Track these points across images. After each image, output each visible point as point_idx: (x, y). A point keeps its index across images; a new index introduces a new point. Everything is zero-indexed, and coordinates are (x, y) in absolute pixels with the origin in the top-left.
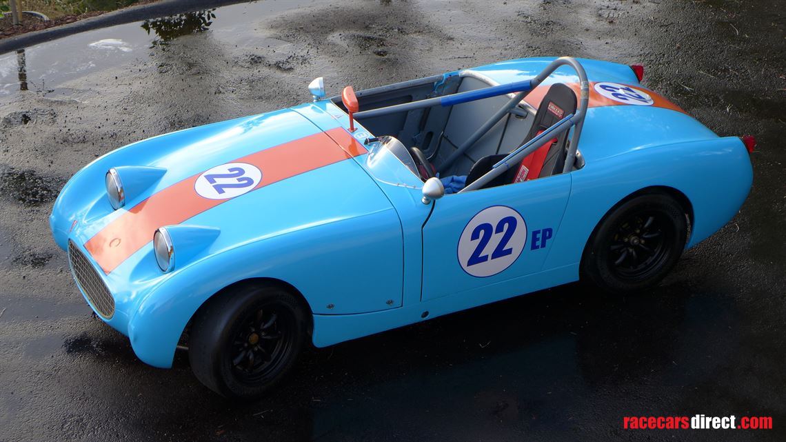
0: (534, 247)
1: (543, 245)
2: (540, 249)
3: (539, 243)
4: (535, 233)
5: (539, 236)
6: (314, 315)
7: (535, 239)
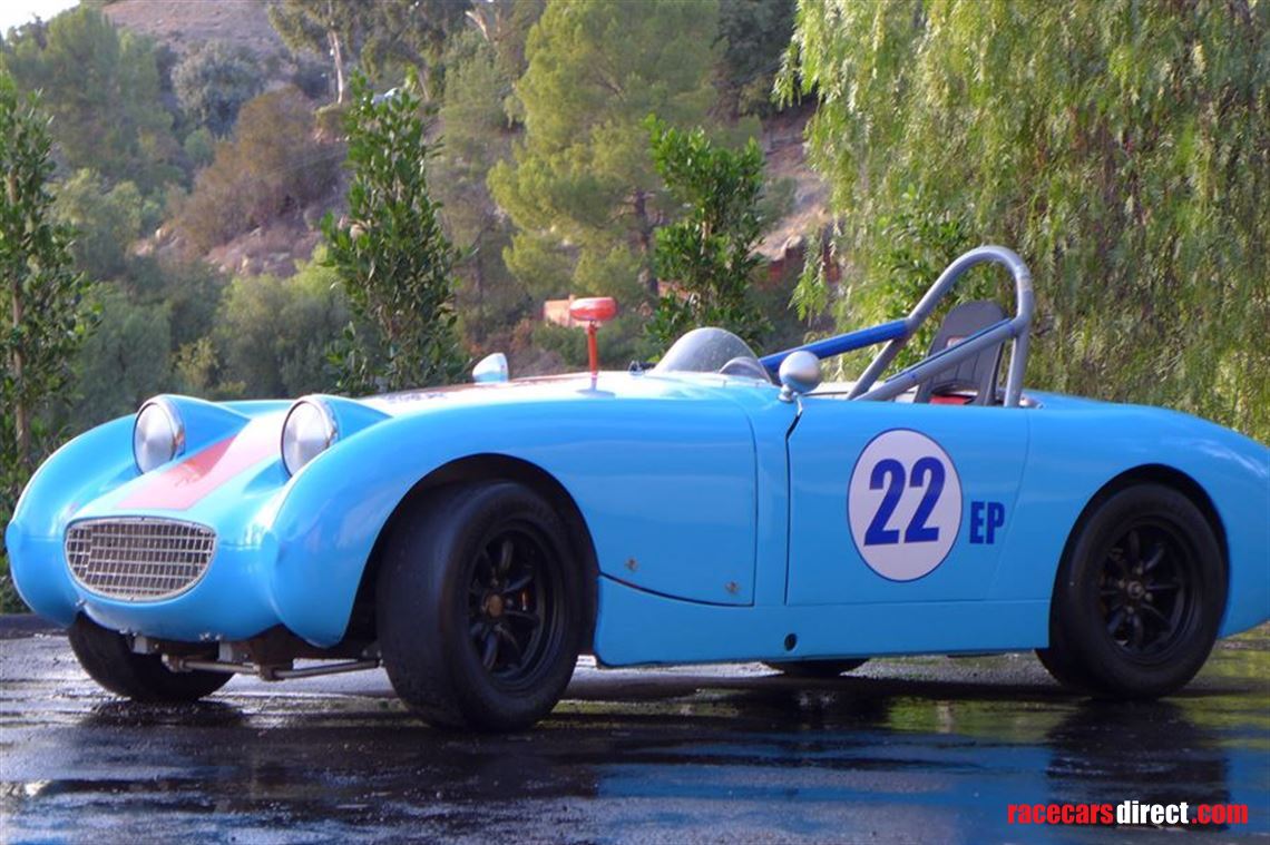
0: (975, 539)
1: (990, 540)
2: (984, 546)
3: (983, 531)
4: (977, 506)
5: (983, 514)
6: (604, 580)
7: (976, 522)
